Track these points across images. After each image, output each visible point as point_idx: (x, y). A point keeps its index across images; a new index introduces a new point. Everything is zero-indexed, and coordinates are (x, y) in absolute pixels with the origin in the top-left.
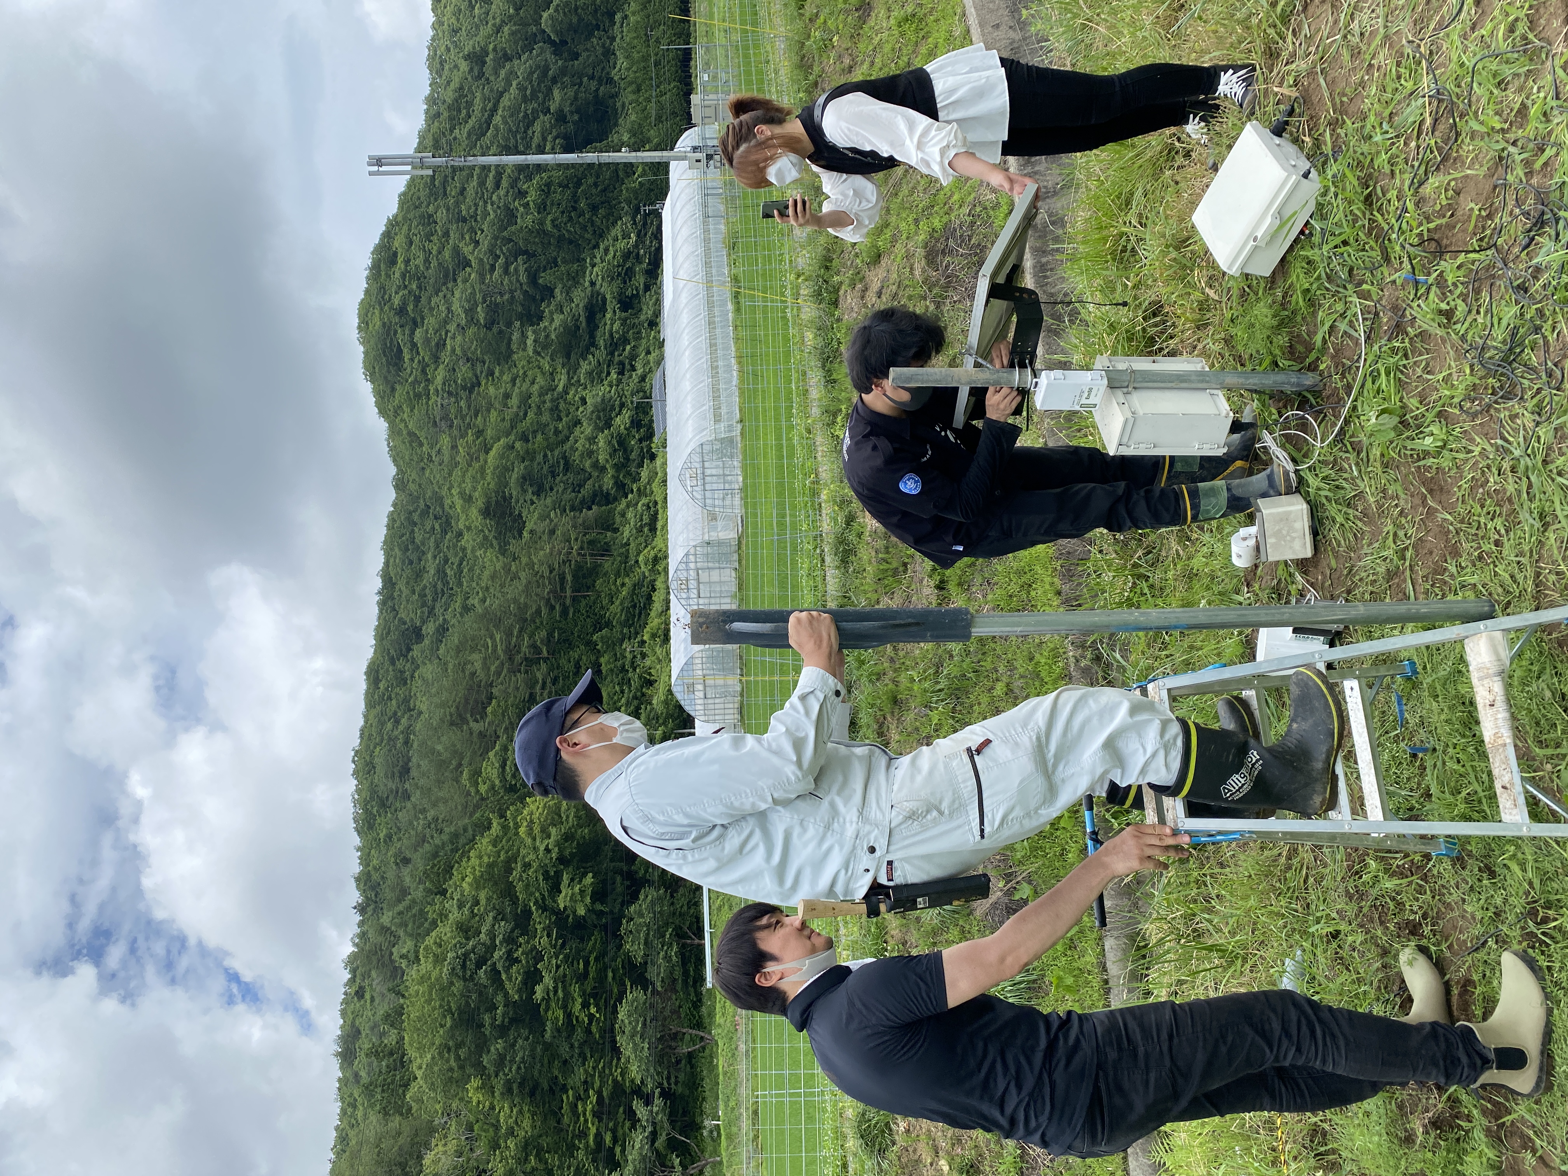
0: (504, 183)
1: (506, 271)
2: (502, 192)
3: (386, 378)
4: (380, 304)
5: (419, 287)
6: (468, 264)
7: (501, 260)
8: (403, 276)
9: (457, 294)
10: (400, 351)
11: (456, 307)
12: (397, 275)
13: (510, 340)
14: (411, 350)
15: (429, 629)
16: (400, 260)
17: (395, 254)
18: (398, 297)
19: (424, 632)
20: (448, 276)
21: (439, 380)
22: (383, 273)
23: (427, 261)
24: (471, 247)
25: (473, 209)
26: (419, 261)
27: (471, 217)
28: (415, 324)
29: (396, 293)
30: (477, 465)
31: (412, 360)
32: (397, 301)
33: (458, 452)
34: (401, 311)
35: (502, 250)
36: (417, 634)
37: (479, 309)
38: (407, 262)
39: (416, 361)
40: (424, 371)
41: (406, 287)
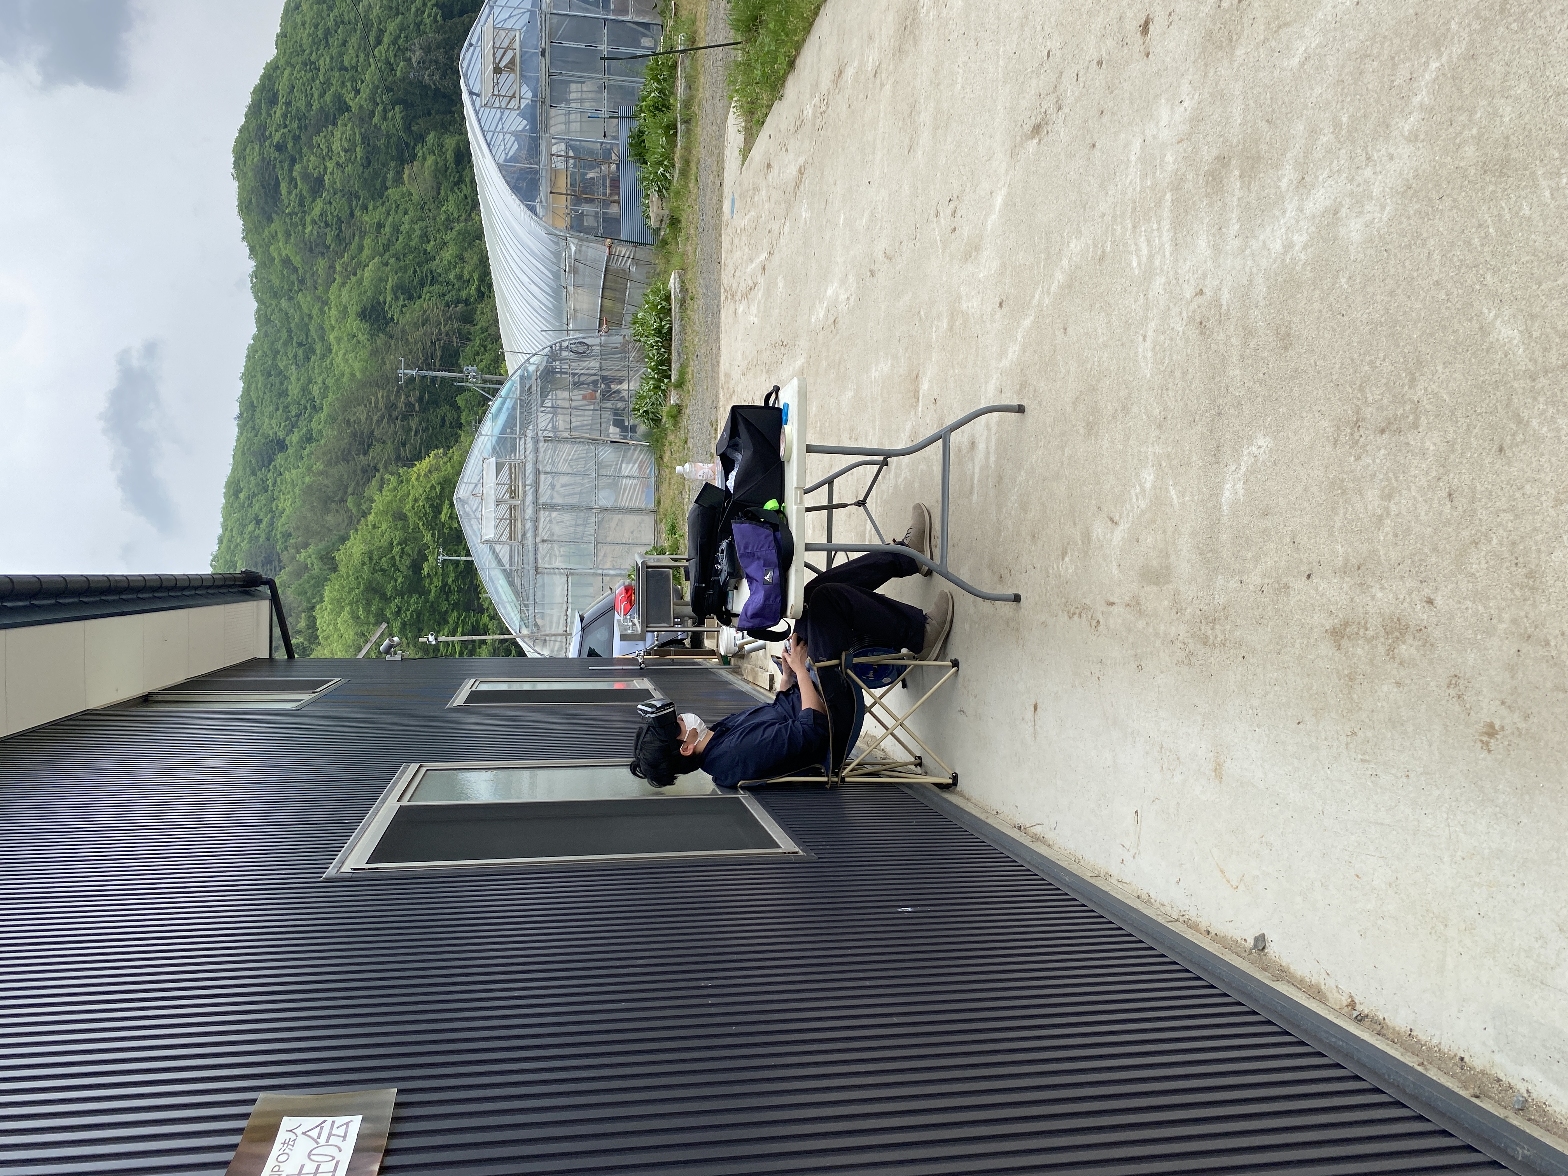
0: (386, 40)
1: (385, 118)
2: (382, 48)
3: (263, 209)
4: (260, 141)
5: (300, 128)
6: (348, 109)
7: (380, 108)
8: (285, 116)
9: (338, 134)
10: (277, 184)
11: (336, 146)
12: (278, 114)
13: (385, 177)
14: (290, 184)
15: (295, 438)
16: (281, 101)
17: (275, 95)
18: (278, 135)
19: (287, 442)
20: (329, 119)
21: (317, 211)
22: (264, 112)
23: (309, 105)
24: (352, 95)
25: (355, 60)
26: (302, 104)
27: (352, 67)
28: (293, 161)
29: (276, 131)
30: (354, 279)
31: (290, 193)
32: (277, 138)
33: (335, 272)
34: (280, 148)
35: (381, 98)
36: (282, 446)
37: (358, 149)
38: (288, 104)
39: (294, 193)
40: (301, 204)
41: (286, 126)
